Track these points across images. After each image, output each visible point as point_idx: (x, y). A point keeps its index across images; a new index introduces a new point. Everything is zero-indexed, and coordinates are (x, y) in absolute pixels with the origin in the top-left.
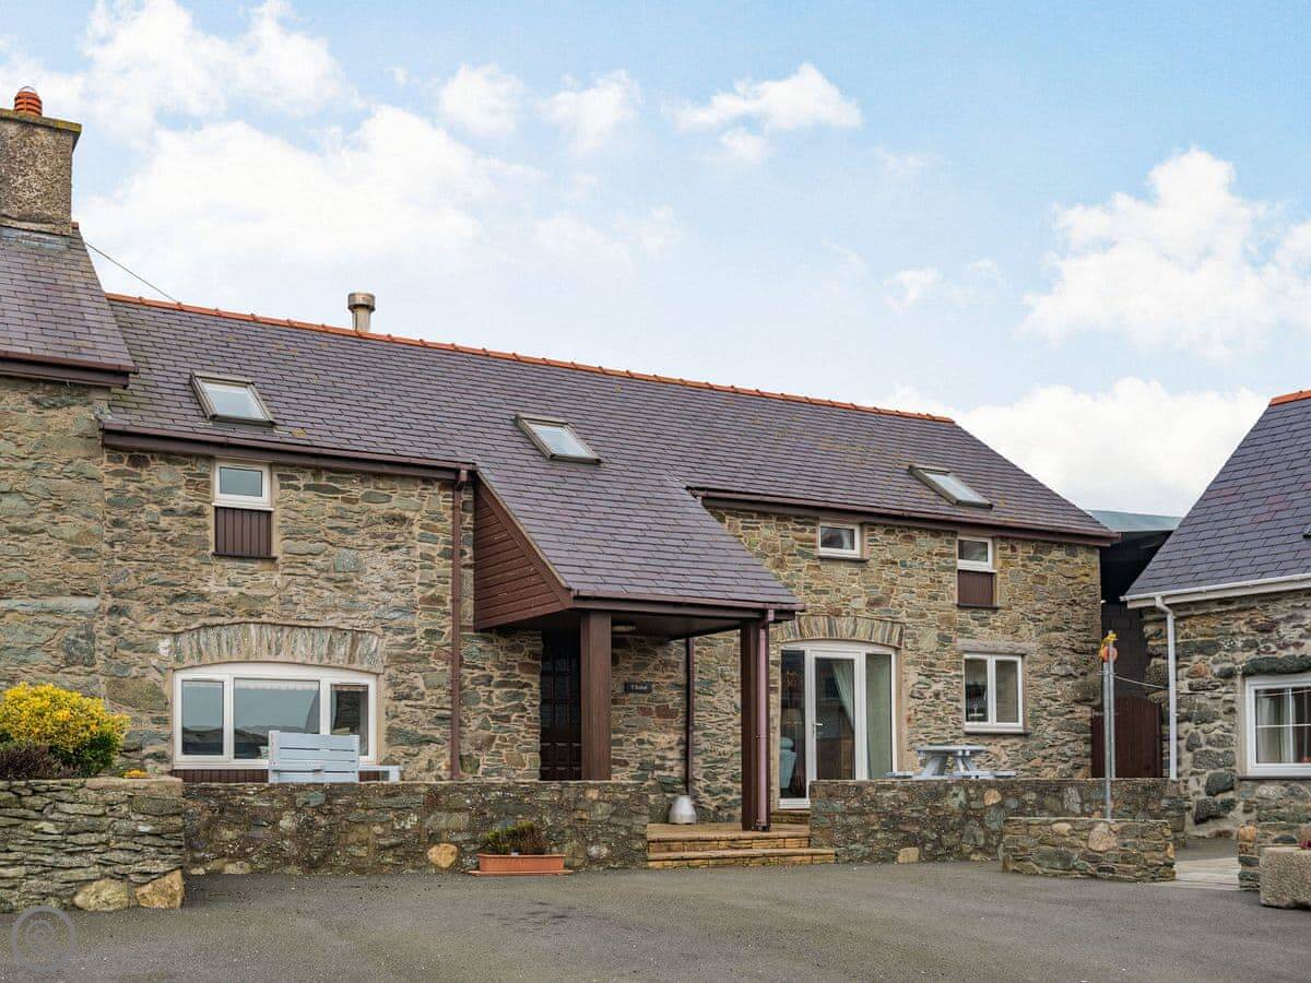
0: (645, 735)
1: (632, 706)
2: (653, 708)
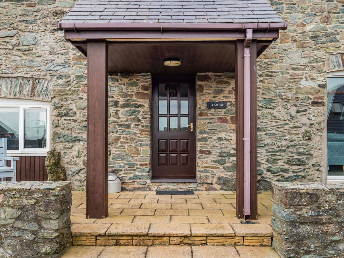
0: (223, 135)
1: (213, 117)
2: (228, 118)
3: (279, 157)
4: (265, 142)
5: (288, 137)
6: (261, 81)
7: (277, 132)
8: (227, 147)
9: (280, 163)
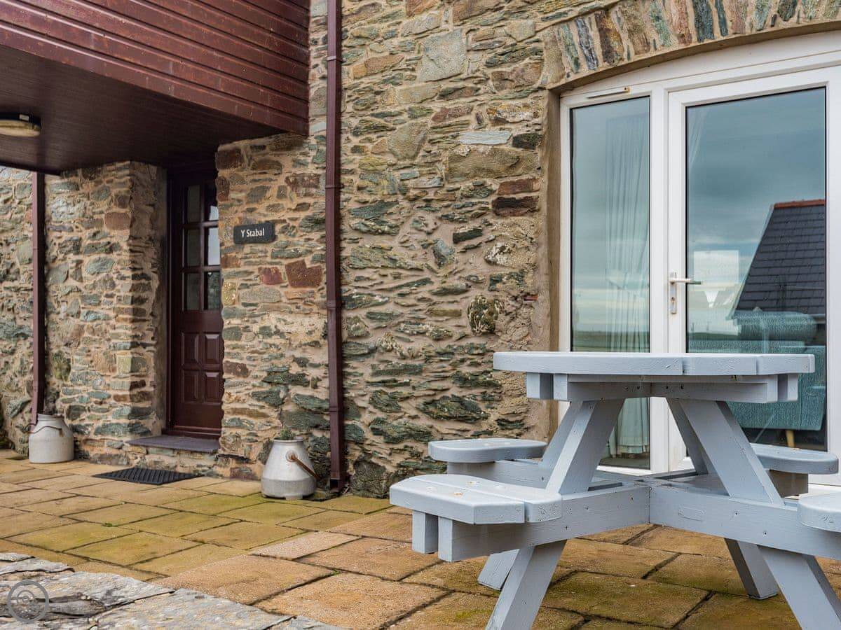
0: (272, 320)
1: (250, 268)
2: (282, 269)
3: (405, 391)
4: (371, 342)
5: (427, 326)
6: (356, 150)
7: (399, 310)
8: (282, 355)
9: (409, 408)
